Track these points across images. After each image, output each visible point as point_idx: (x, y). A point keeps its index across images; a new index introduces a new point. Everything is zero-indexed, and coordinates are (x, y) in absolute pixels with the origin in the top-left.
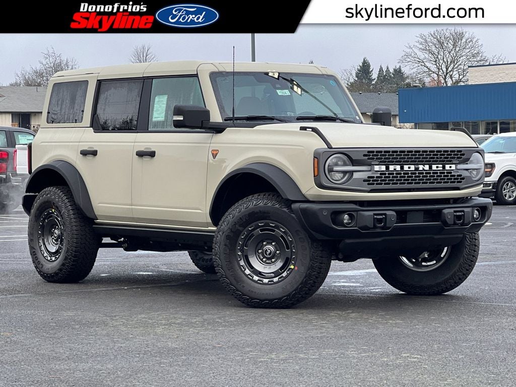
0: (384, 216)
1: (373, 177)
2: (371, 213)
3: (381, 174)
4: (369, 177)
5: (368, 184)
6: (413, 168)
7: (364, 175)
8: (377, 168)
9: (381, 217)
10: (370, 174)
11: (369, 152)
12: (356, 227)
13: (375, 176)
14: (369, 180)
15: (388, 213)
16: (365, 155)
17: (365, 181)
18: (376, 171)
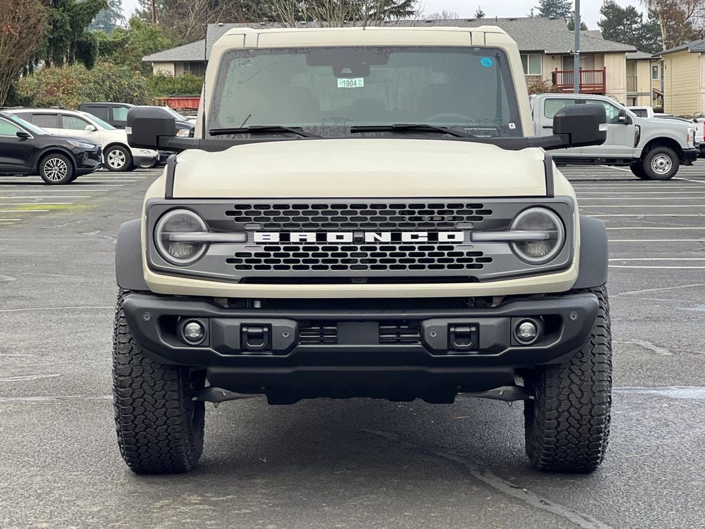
0: (266, 330)
1: (250, 254)
2: (237, 322)
3: (266, 249)
4: (237, 254)
5: (237, 267)
6: (348, 237)
7: (230, 251)
8: (258, 237)
9: (260, 330)
10: (241, 248)
11: (237, 207)
12: (209, 346)
13: (253, 252)
14: (237, 260)
15: (275, 323)
16: (228, 213)
17: (230, 261)
18: (258, 243)
